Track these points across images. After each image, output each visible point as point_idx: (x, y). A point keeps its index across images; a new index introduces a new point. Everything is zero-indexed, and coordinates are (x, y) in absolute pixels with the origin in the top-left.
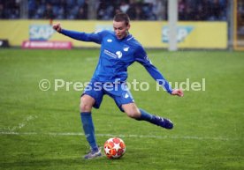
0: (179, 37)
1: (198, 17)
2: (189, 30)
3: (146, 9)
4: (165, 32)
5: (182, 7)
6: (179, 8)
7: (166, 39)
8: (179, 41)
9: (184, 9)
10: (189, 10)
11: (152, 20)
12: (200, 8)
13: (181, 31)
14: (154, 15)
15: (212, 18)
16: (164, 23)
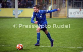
0: (19, 13)
1: (24, 7)
2: (22, 11)
3: (7, 4)
4: (14, 12)
5: (19, 3)
6: (18, 4)
7: (14, 14)
8: (18, 15)
9: (20, 4)
10: (21, 5)
11: (9, 8)
12: (25, 4)
13: (19, 11)
14: (10, 6)
15: (29, 7)
16: (14, 9)
